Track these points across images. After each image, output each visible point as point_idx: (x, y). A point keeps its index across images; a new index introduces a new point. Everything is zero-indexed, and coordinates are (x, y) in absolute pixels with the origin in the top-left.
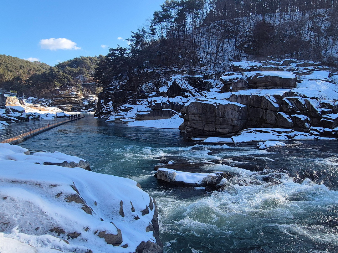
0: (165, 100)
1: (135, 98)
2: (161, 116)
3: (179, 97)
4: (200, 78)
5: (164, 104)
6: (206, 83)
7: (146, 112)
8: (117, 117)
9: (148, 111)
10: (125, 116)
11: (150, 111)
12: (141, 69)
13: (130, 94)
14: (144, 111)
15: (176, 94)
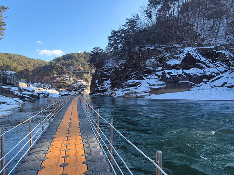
0: (180, 72)
1: (139, 74)
2: (179, 89)
3: (194, 68)
4: (212, 49)
5: (180, 76)
6: (219, 54)
7: (161, 85)
8: (125, 92)
9: (163, 84)
10: (136, 91)
11: (166, 84)
12: (141, 47)
13: (133, 71)
14: (158, 85)
15: (191, 65)
